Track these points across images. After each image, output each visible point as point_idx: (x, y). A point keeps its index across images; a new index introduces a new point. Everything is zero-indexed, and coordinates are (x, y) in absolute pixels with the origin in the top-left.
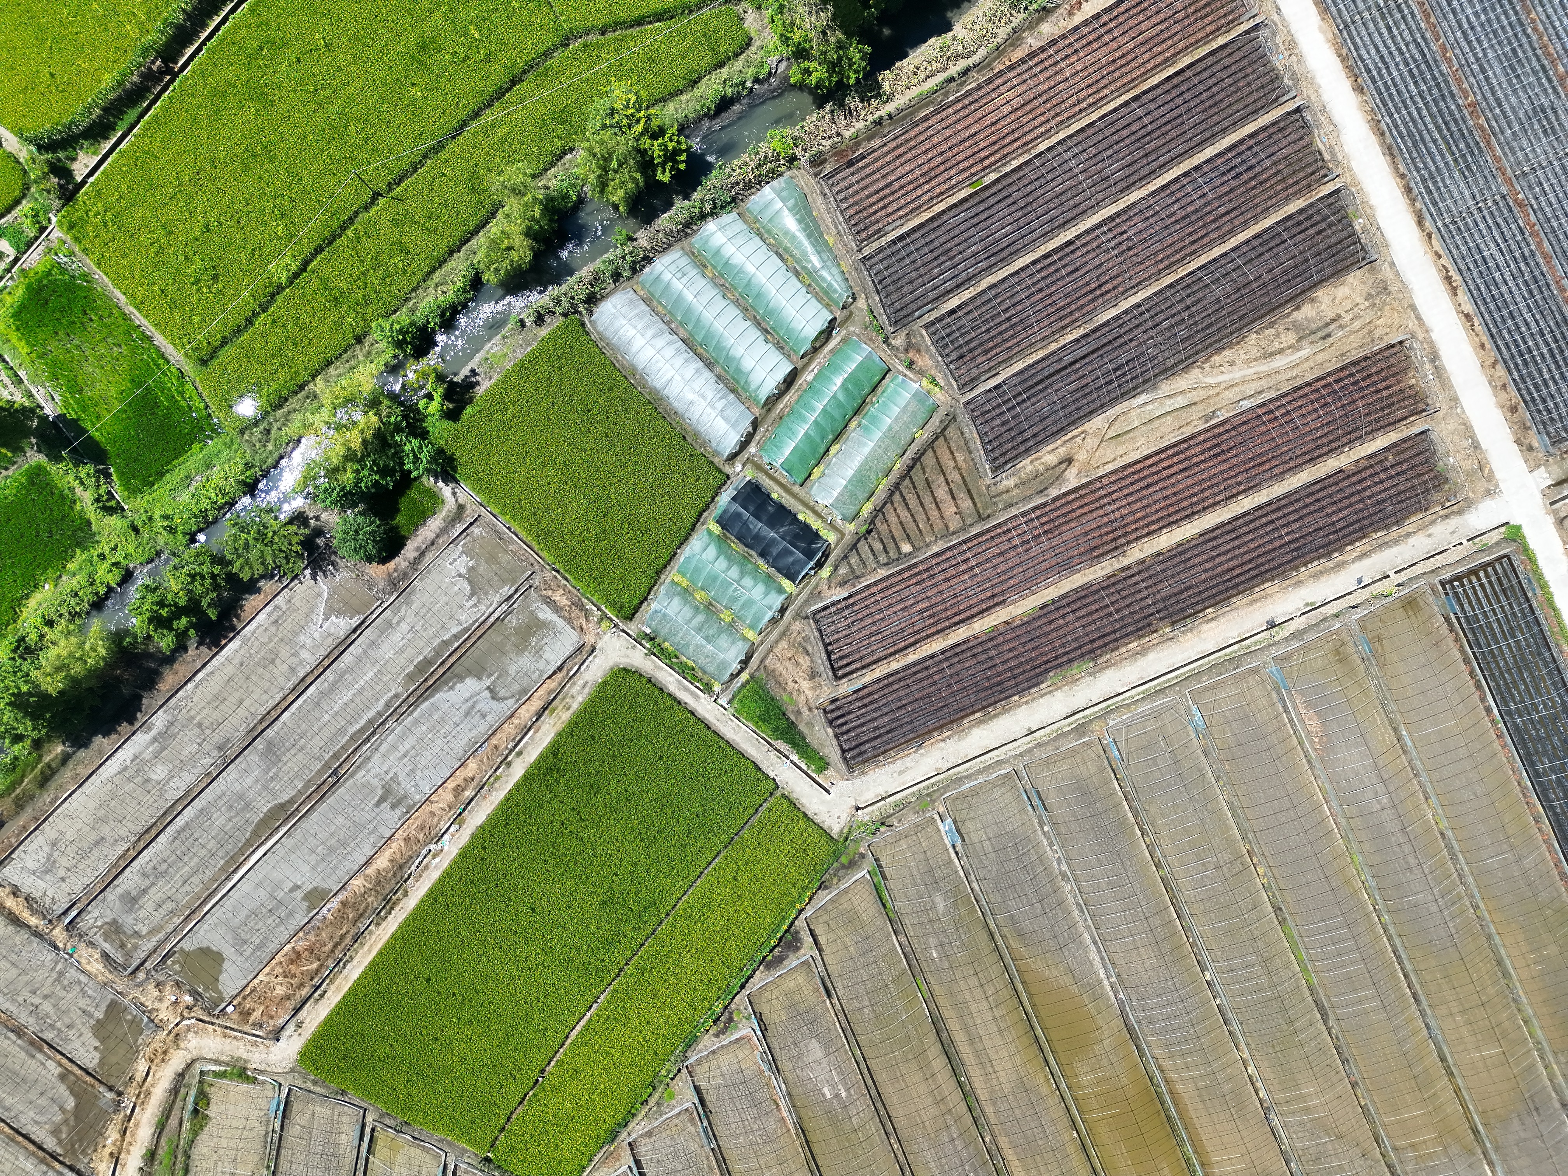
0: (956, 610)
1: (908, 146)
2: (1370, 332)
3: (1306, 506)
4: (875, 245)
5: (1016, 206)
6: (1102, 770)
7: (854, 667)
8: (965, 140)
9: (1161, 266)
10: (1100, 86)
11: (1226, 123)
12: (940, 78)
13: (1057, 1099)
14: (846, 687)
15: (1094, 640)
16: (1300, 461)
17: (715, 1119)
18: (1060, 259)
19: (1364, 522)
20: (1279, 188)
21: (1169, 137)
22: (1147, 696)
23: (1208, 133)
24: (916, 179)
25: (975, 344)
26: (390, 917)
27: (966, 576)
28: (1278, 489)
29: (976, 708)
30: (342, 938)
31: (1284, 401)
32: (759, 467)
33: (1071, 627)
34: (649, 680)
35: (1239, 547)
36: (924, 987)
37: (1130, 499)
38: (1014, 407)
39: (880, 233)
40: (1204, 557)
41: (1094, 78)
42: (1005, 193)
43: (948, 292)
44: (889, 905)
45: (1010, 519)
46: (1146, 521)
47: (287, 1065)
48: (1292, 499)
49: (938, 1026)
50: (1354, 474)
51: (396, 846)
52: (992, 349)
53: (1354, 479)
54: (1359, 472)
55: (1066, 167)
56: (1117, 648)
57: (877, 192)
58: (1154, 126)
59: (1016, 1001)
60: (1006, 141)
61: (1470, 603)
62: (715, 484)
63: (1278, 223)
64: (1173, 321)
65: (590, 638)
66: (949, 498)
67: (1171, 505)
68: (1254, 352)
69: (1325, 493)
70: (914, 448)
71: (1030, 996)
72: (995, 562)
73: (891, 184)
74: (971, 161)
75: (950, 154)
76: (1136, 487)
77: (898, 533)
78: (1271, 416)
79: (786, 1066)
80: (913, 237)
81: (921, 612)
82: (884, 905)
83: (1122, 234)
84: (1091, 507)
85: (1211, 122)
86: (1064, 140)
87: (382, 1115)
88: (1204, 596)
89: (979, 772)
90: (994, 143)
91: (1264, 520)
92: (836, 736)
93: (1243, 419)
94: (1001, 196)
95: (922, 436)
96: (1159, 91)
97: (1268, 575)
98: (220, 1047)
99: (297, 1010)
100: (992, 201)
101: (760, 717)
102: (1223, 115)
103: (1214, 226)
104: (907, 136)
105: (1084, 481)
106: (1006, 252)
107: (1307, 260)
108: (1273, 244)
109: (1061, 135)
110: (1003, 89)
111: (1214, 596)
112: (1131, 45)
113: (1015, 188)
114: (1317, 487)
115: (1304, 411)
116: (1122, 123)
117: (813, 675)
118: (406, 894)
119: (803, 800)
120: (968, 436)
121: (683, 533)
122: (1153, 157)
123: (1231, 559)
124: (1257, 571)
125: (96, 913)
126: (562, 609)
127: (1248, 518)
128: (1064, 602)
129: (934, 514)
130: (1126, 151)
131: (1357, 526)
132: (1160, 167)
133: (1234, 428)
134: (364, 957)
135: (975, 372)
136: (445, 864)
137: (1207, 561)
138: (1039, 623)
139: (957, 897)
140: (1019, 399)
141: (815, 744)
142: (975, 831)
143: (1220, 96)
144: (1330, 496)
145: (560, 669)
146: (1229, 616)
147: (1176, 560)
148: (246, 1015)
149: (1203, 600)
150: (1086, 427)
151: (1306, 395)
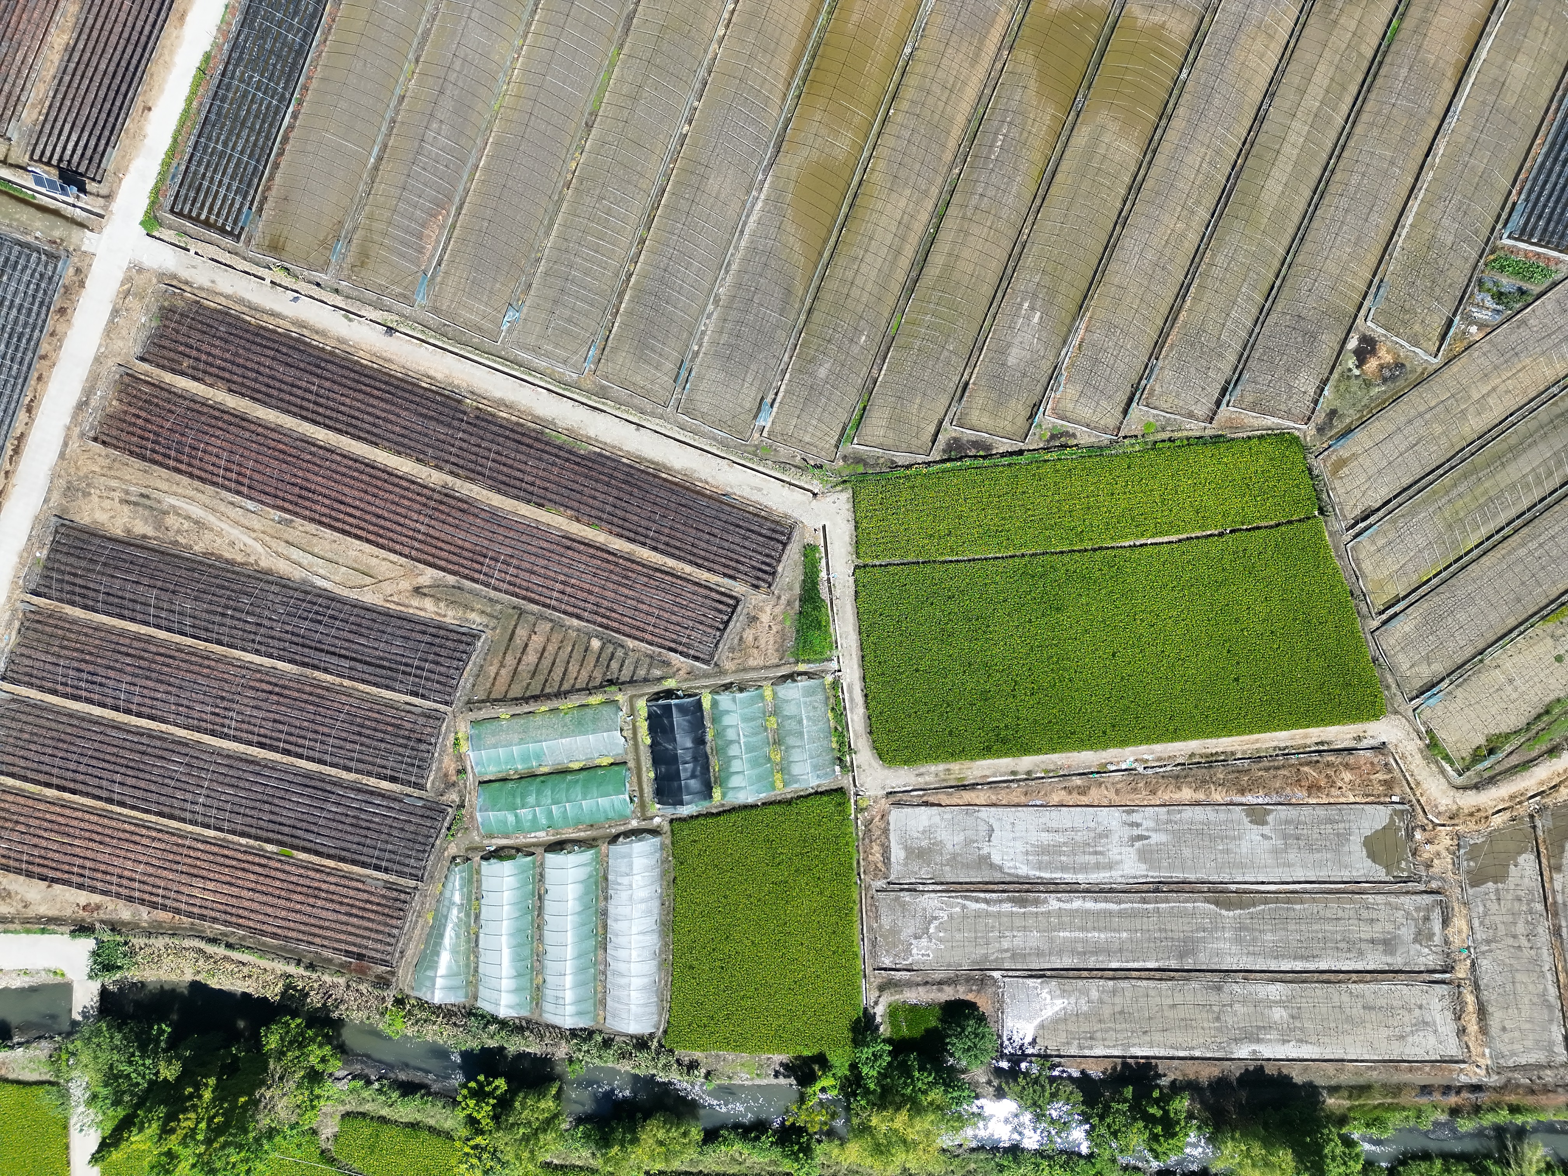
0: (605, 565)
1: (307, 929)
2: (110, 468)
3: (280, 390)
4: (402, 881)
5: (274, 809)
6: (614, 350)
7: (718, 597)
8: (263, 893)
9: (213, 664)
10: (127, 836)
11: (64, 719)
12: (235, 955)
13: (879, 149)
14: (738, 588)
15: (528, 445)
16: (253, 427)
17: (1135, 378)
18: (279, 740)
19: (251, 338)
20: (73, 636)
21: (115, 750)
22: (531, 369)
23: (85, 725)
24: (325, 899)
25: (401, 741)
26: (1220, 750)
27: (573, 581)
28: (289, 422)
29: (660, 482)
30: (1267, 769)
31: (220, 480)
32: (643, 806)
33: (535, 471)
34: (871, 733)
35: (358, 410)
36: (894, 323)
37: (402, 520)
38: (417, 668)
39: (389, 886)
40: (390, 426)
41: (126, 845)
42: (271, 826)
43: (383, 796)
44: (860, 406)
45: (500, 591)
46: (406, 493)
47: (1395, 720)
48: (285, 405)
49: (911, 286)
50: (223, 378)
51: (1165, 796)
52: (392, 725)
53: (227, 375)
54: (218, 376)
55: (209, 802)
56: (517, 424)
57: (362, 918)
58: (117, 768)
59: (839, 247)
60: (234, 863)
61: (232, 205)
62: (685, 826)
63: (97, 612)
64: (243, 616)
65: (884, 804)
66: (530, 649)
67: (377, 487)
68: (208, 536)
69: (257, 386)
70: (518, 710)
71: (826, 241)
72: (542, 571)
73: (346, 914)
74: (273, 873)
75: (283, 893)
76: (388, 524)
77: (591, 660)
78: (241, 479)
79: (1046, 366)
80: (369, 860)
81: (630, 588)
82: (864, 409)
83: (218, 715)
84: (434, 542)
85: (75, 731)
86: (191, 822)
87: (1363, 617)
88: (418, 399)
89: (703, 435)
90: (243, 870)
91: (321, 410)
92: (779, 561)
93: (263, 497)
94: (277, 827)
95: (503, 712)
96: (90, 790)
97: (357, 368)
98: (1430, 779)
99: (1349, 750)
100: (286, 830)
101: (819, 629)
102: (61, 727)
103: (146, 655)
104: (301, 936)
105: (421, 566)
106: (313, 783)
107: (105, 564)
108: (116, 600)
109: (190, 828)
110: (198, 902)
111: (410, 392)
112: (77, 842)
113: (261, 823)
114: (259, 396)
115: (214, 459)
116: (138, 793)
117: (753, 619)
118: (1192, 755)
119: (847, 539)
120: (471, 680)
121: (744, 814)
122: (140, 747)
123: (373, 406)
124: (363, 379)
125: (1422, 960)
126: (882, 845)
127: (331, 423)
128: (522, 494)
129: (551, 649)
130: (155, 771)
131: (258, 340)
132: (142, 735)
133: (276, 497)
134: (1265, 741)
135: (421, 720)
136: (1143, 748)
137: (391, 422)
138: (554, 497)
139: (807, 364)
140: (408, 669)
141: (800, 570)
142: (749, 397)
143: (50, 742)
144: (255, 380)
145: (926, 804)
146: (414, 366)
147: (412, 444)
148: (1389, 784)
149: (421, 397)
150: (381, 603)
151: (200, 469)
